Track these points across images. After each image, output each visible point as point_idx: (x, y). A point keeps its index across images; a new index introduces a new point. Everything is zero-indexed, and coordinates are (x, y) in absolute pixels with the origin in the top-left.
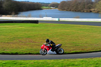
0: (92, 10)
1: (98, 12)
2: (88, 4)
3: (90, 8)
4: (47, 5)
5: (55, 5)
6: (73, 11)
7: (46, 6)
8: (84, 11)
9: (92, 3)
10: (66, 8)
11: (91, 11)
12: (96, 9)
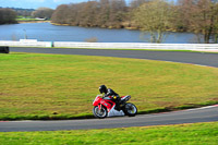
0: (124, 24)
1: (138, 29)
2: (116, 10)
3: (120, 20)
4: (27, 13)
5: (45, 14)
6: (83, 26)
7: (26, 16)
8: (107, 27)
9: (125, 9)
10: (68, 20)
11: (122, 27)
12: (133, 22)
